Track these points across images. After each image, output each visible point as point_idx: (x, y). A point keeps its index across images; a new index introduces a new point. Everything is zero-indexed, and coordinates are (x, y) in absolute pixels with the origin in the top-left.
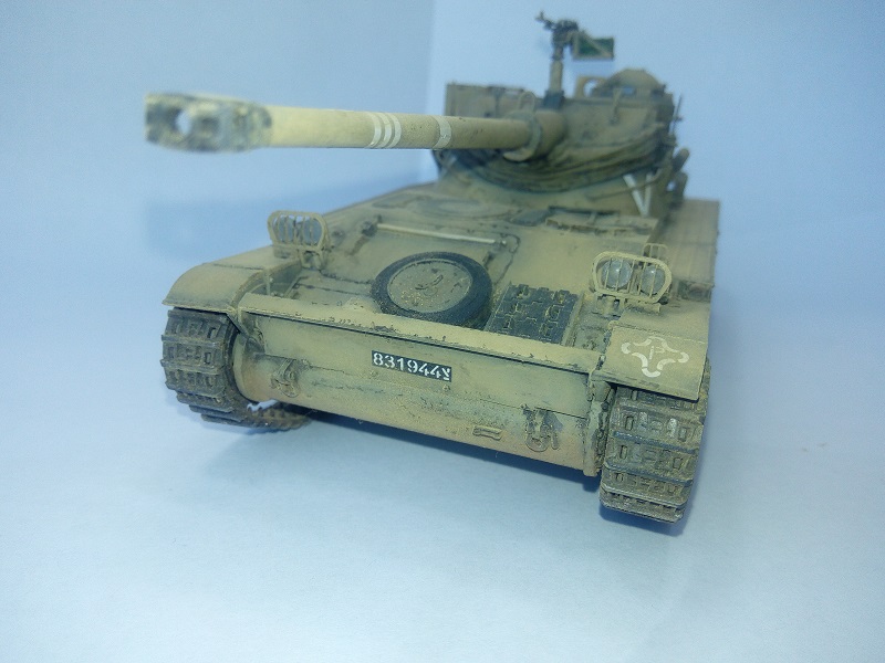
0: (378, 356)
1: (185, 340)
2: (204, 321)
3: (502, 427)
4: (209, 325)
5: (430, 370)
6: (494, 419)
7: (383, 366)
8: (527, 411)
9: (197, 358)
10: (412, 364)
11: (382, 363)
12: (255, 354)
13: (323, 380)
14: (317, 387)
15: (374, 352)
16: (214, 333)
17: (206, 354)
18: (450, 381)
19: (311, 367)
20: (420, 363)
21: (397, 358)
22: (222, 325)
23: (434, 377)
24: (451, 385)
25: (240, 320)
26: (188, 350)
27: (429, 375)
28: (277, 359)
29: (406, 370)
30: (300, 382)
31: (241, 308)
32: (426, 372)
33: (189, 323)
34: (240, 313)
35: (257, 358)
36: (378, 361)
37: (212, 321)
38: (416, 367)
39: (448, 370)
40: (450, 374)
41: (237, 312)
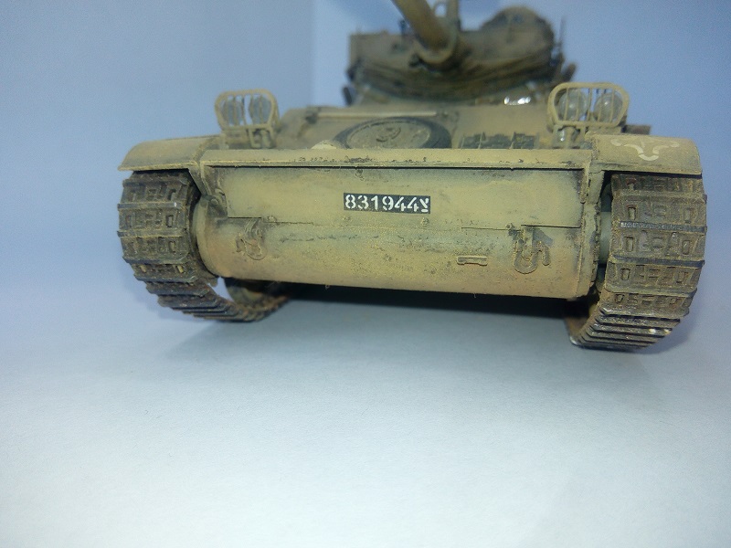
0: (350, 199)
1: (144, 204)
2: (163, 184)
3: (488, 252)
4: (169, 188)
5: (406, 204)
6: (477, 246)
7: (356, 209)
8: (513, 232)
9: (158, 222)
10: (388, 201)
11: (354, 206)
12: (216, 219)
13: (292, 235)
14: (286, 243)
15: (345, 195)
16: (174, 195)
17: (167, 217)
18: (429, 212)
19: (278, 224)
20: (396, 198)
21: (370, 196)
22: (184, 186)
23: (411, 211)
24: (430, 217)
25: (203, 176)
26: (148, 216)
27: (407, 211)
28: (241, 221)
29: (380, 209)
30: (267, 242)
31: (203, 162)
32: (403, 207)
33: (147, 188)
34: (202, 168)
35: (219, 223)
36: (351, 204)
37: (171, 183)
38: (391, 203)
39: (427, 200)
40: (429, 204)
41: (200, 167)
